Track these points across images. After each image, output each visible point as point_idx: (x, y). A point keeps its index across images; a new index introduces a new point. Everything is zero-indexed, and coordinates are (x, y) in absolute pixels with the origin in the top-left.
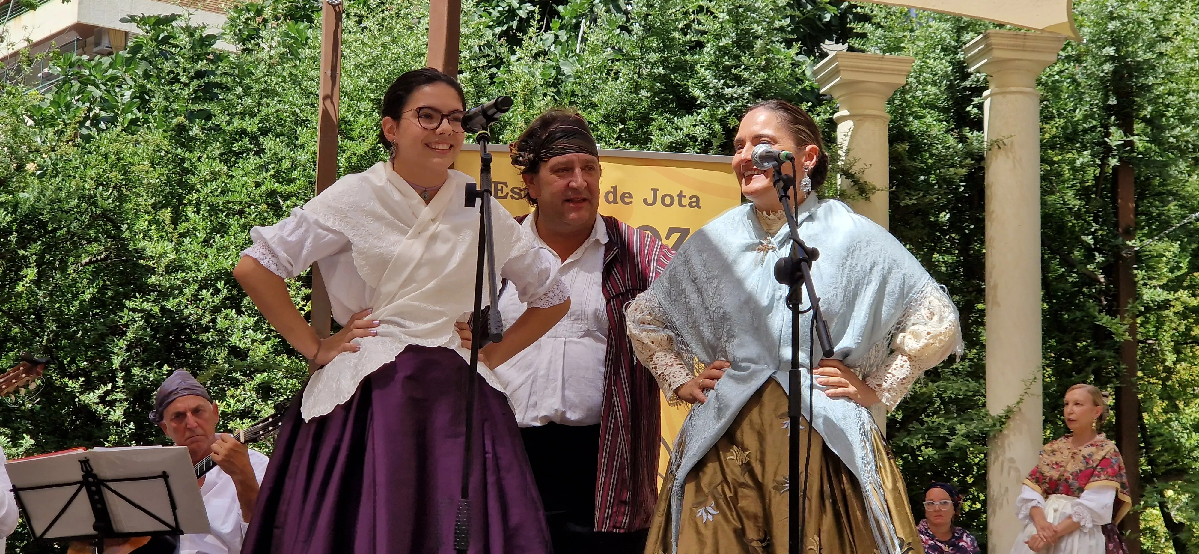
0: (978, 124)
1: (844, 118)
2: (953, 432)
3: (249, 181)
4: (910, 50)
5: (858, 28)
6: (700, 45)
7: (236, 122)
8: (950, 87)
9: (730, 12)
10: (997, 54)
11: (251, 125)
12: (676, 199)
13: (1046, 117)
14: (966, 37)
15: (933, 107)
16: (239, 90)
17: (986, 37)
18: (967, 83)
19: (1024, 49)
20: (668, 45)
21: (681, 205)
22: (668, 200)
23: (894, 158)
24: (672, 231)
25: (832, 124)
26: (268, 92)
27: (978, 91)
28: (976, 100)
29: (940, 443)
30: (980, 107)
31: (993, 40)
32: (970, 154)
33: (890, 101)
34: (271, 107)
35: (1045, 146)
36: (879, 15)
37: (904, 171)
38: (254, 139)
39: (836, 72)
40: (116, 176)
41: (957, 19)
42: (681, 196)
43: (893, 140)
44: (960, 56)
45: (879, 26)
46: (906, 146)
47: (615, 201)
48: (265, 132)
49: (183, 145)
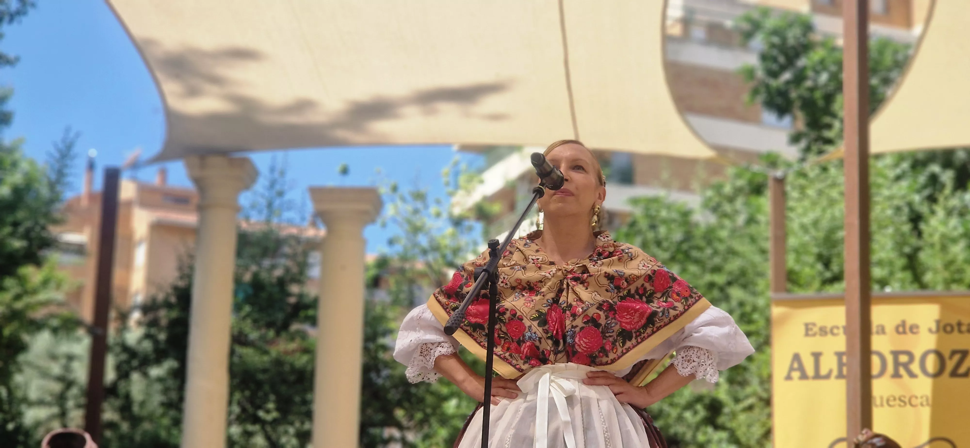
12: (956, 328)
21: (960, 331)
22: (949, 329)
24: (954, 353)
42: (959, 324)
47: (904, 332)
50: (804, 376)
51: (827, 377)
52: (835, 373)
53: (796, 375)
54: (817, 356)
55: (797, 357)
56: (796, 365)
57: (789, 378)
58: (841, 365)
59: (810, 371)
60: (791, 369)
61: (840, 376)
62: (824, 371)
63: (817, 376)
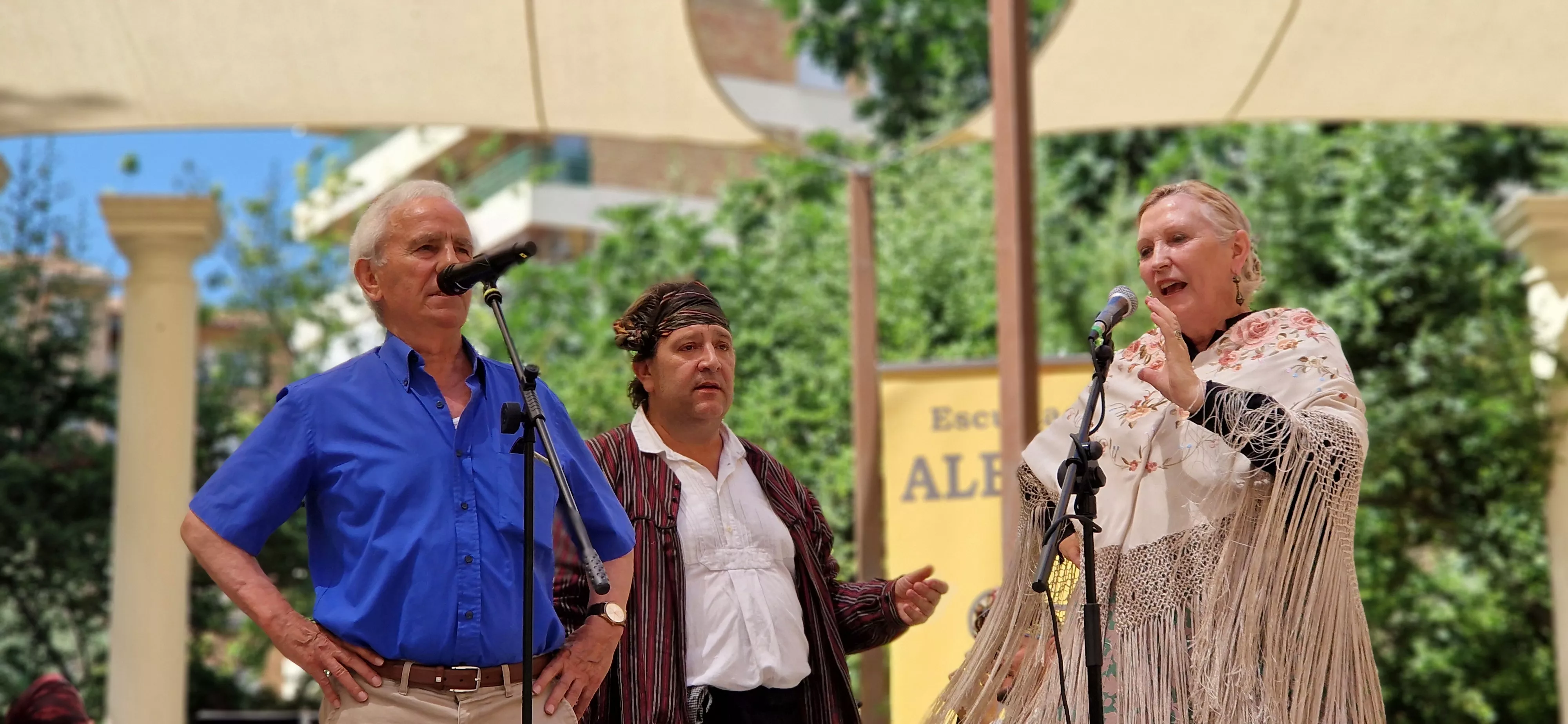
1: (1536, 282)
3: (766, 410)
6: (1336, 200)
9: (1375, 154)
11: (763, 338)
20: (1296, 202)
25: (1521, 291)
26: (784, 294)
34: (786, 314)
38: (767, 354)
39: (1522, 222)
48: (781, 344)
50: (933, 494)
51: (970, 493)
52: (982, 487)
53: (920, 492)
54: (953, 461)
55: (921, 464)
56: (920, 477)
57: (908, 497)
58: (990, 474)
59: (942, 484)
60: (913, 483)
61: (990, 491)
62: (964, 485)
63: (954, 493)
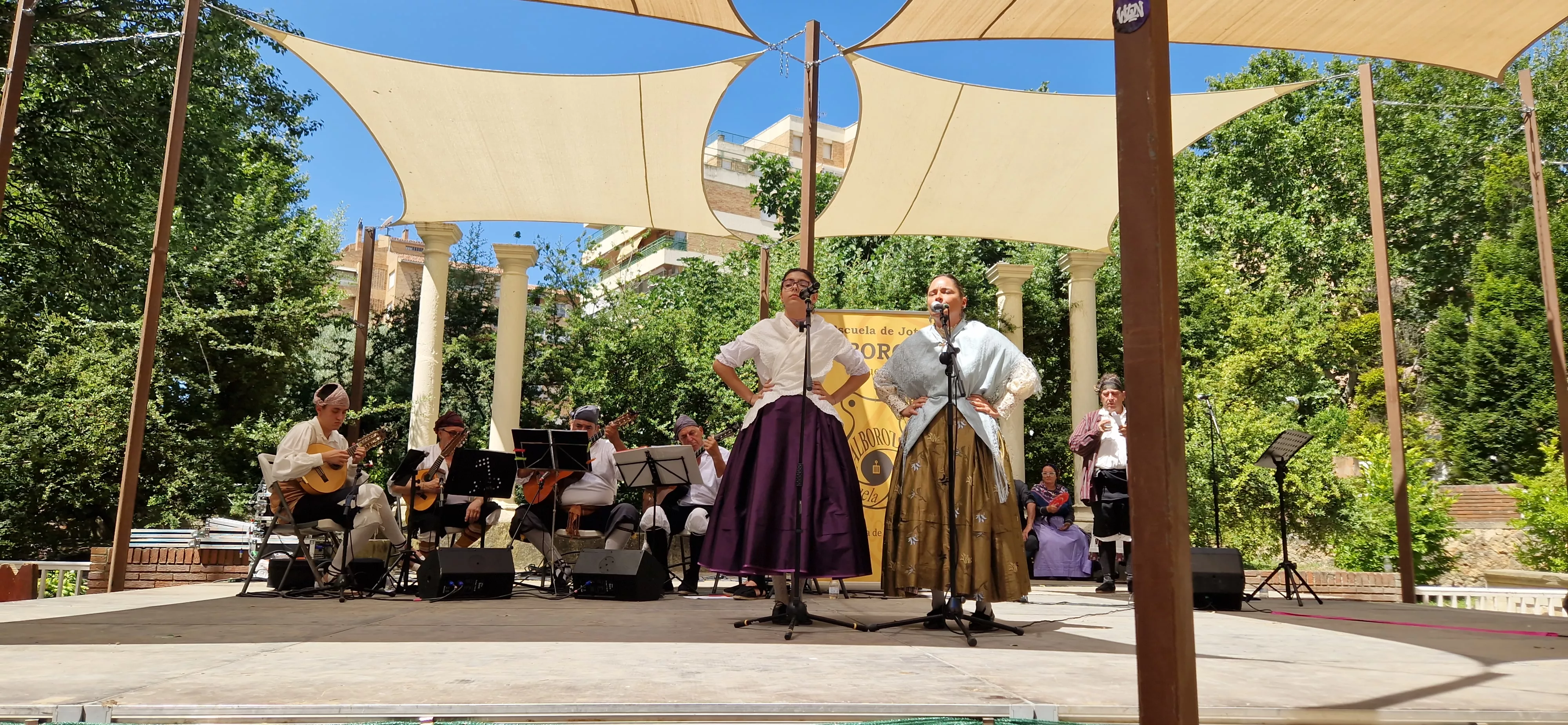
0: (1065, 296)
1: (1001, 295)
2: (1056, 440)
3: (731, 330)
4: (1032, 262)
5: (1008, 253)
6: (934, 263)
7: (725, 304)
8: (1052, 279)
9: (947, 248)
10: (1074, 263)
11: (731, 305)
13: (1099, 291)
14: (1060, 255)
15: (1045, 288)
16: (726, 289)
17: (1069, 255)
18: (1060, 277)
19: (1087, 259)
20: (918, 263)
23: (1025, 313)
25: (995, 298)
26: (739, 290)
27: (1065, 280)
28: (1065, 285)
29: (1050, 445)
30: (1067, 288)
31: (1072, 256)
32: (1062, 310)
33: (1024, 286)
34: (740, 297)
35: (1098, 306)
36: (1018, 246)
37: (1032, 319)
38: (733, 311)
39: (997, 273)
40: (672, 329)
41: (1055, 247)
43: (1025, 304)
44: (1057, 264)
45: (1018, 251)
46: (1031, 307)
48: (737, 307)
49: (701, 314)
